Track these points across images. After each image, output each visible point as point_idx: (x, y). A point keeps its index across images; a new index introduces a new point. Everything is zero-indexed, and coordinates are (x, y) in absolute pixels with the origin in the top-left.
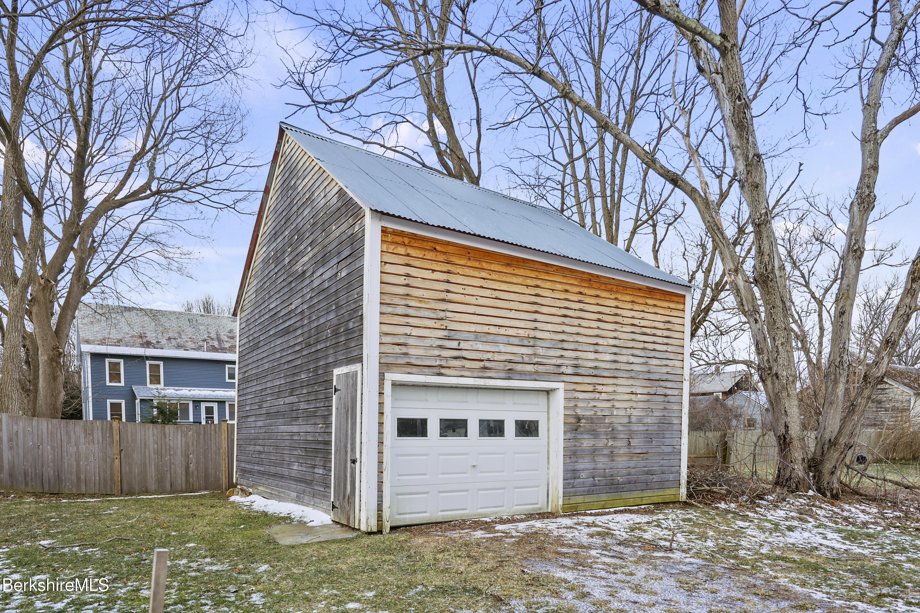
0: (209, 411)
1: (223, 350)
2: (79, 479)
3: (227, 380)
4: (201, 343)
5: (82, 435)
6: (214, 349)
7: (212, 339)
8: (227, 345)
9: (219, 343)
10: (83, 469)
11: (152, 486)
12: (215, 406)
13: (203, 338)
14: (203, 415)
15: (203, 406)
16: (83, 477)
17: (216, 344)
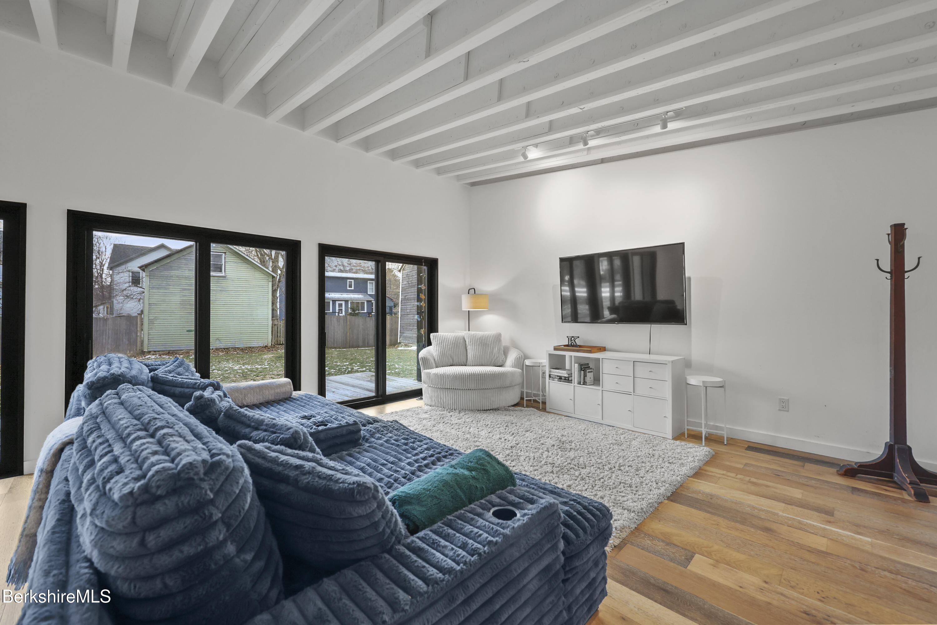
0: (340, 305)
1: (346, 271)
2: (334, 340)
3: (348, 288)
4: (335, 268)
5: (336, 322)
6: (341, 271)
7: (340, 265)
8: (348, 269)
9: (344, 268)
10: (336, 336)
11: (361, 344)
12: (343, 303)
13: (335, 265)
14: (337, 308)
15: (337, 303)
16: (336, 340)
17: (342, 268)
